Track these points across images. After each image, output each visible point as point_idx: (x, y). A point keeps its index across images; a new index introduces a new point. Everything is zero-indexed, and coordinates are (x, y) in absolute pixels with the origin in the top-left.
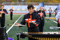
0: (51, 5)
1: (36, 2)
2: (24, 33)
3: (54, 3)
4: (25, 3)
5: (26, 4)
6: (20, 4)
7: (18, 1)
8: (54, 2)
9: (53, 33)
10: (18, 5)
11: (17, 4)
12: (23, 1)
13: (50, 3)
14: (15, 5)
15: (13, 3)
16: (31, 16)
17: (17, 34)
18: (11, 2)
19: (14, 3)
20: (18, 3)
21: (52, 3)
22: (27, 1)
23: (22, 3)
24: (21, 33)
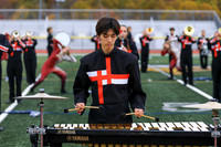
0: (170, 18)
1: (110, 8)
2: (57, 125)
3: (181, 11)
4: (71, 10)
5: (73, 16)
6: (48, 14)
7: (41, 4)
8: (184, 8)
9: (170, 127)
10: (44, 18)
11: (37, 13)
12: (61, 3)
13: (167, 11)
14: (30, 17)
15: (21, 10)
16: (108, 61)
17: (31, 131)
18: (14, 6)
19: (28, 10)
20: (41, 10)
21: (174, 11)
22: (76, 5)
23: (58, 10)
24: (45, 126)
